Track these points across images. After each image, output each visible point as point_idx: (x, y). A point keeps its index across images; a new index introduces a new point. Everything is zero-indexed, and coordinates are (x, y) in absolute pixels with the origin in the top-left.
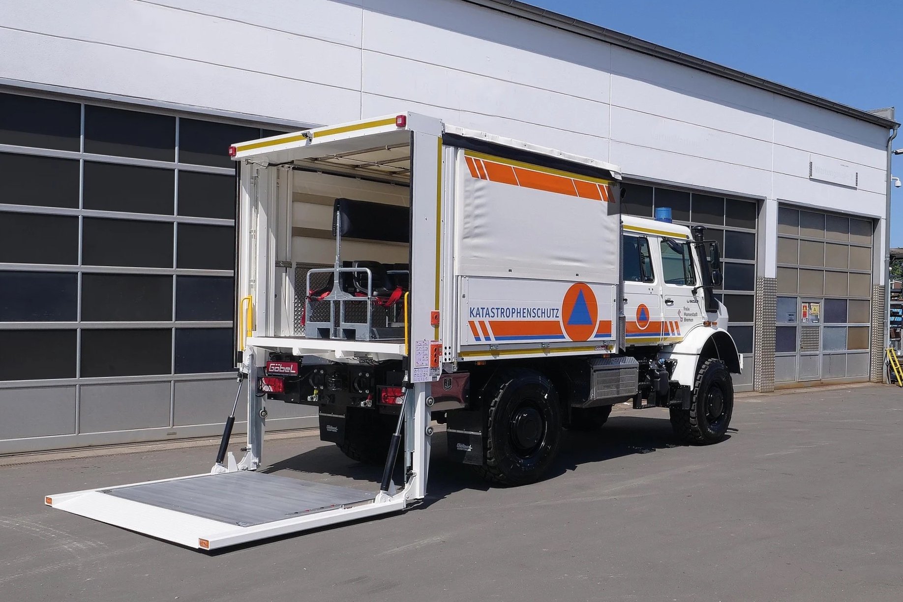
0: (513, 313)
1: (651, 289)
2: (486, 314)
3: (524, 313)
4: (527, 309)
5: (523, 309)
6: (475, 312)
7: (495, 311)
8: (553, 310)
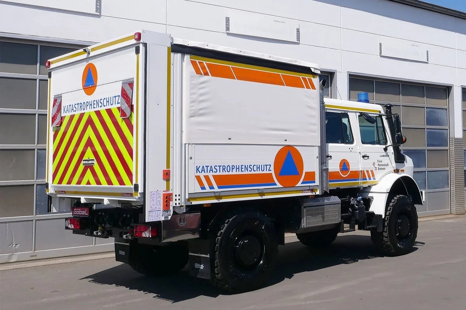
0: (232, 169)
1: (351, 149)
2: (210, 170)
3: (242, 168)
4: (244, 166)
5: (241, 166)
6: (200, 169)
7: (218, 168)
8: (266, 165)
